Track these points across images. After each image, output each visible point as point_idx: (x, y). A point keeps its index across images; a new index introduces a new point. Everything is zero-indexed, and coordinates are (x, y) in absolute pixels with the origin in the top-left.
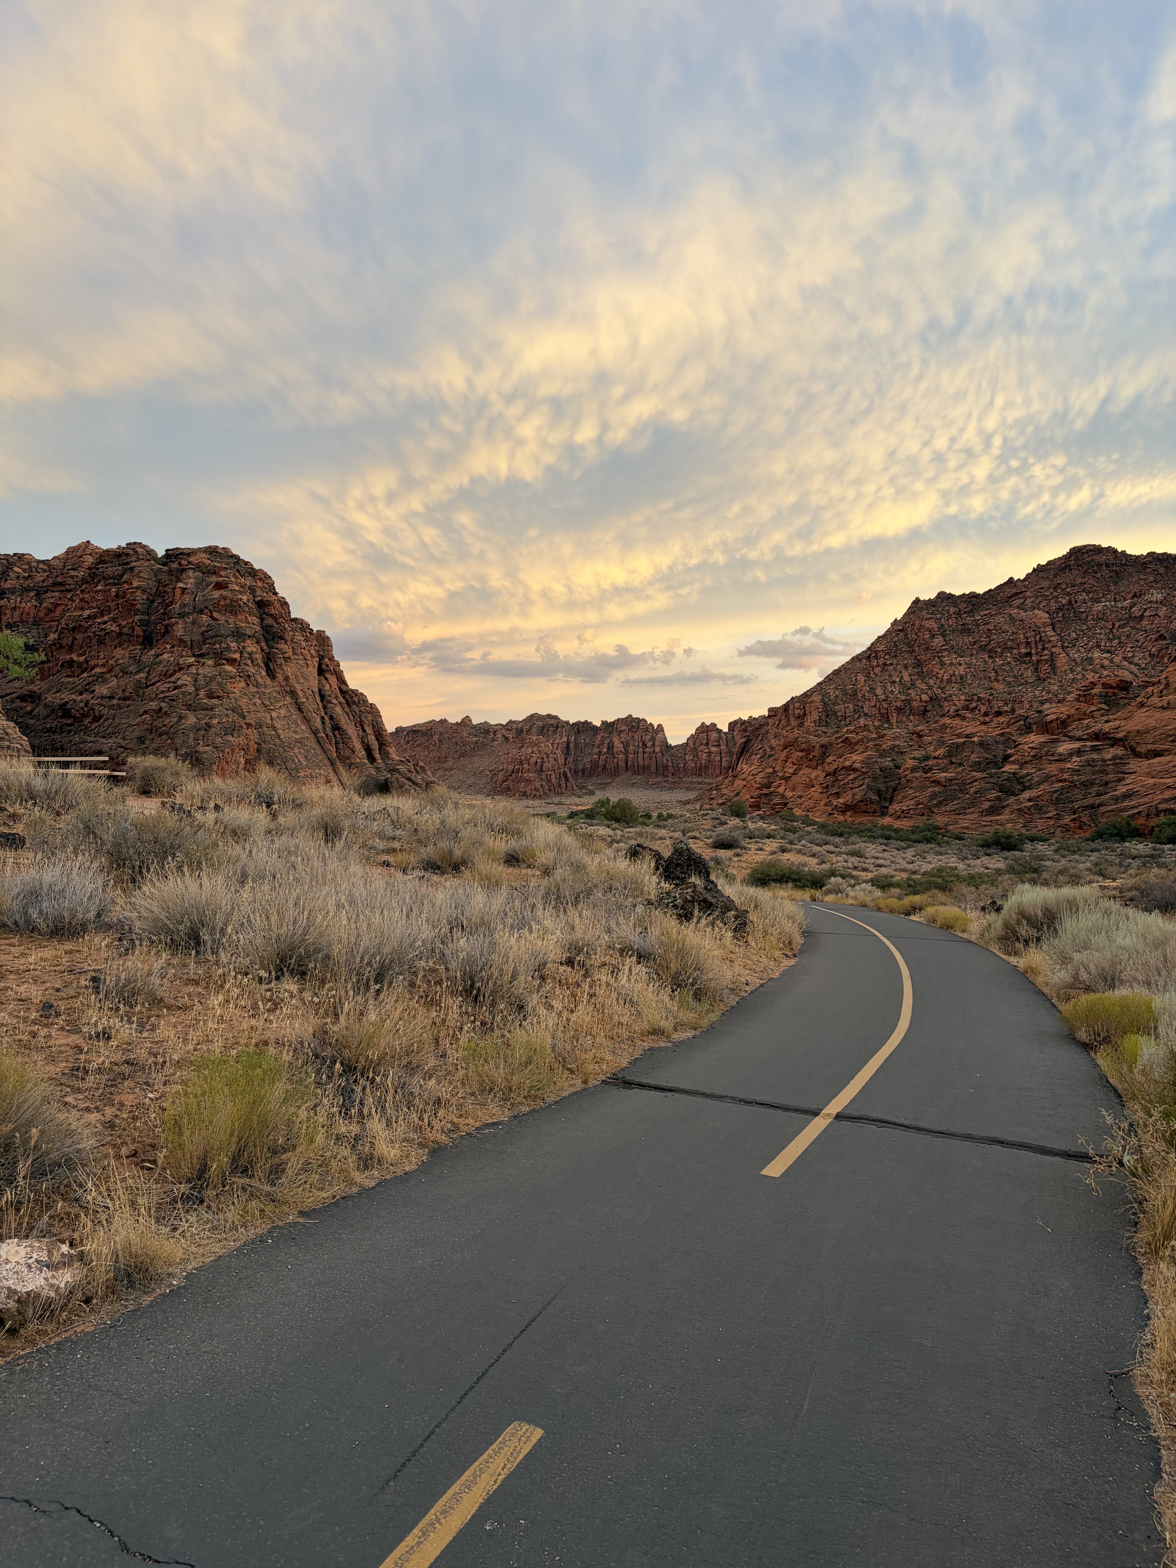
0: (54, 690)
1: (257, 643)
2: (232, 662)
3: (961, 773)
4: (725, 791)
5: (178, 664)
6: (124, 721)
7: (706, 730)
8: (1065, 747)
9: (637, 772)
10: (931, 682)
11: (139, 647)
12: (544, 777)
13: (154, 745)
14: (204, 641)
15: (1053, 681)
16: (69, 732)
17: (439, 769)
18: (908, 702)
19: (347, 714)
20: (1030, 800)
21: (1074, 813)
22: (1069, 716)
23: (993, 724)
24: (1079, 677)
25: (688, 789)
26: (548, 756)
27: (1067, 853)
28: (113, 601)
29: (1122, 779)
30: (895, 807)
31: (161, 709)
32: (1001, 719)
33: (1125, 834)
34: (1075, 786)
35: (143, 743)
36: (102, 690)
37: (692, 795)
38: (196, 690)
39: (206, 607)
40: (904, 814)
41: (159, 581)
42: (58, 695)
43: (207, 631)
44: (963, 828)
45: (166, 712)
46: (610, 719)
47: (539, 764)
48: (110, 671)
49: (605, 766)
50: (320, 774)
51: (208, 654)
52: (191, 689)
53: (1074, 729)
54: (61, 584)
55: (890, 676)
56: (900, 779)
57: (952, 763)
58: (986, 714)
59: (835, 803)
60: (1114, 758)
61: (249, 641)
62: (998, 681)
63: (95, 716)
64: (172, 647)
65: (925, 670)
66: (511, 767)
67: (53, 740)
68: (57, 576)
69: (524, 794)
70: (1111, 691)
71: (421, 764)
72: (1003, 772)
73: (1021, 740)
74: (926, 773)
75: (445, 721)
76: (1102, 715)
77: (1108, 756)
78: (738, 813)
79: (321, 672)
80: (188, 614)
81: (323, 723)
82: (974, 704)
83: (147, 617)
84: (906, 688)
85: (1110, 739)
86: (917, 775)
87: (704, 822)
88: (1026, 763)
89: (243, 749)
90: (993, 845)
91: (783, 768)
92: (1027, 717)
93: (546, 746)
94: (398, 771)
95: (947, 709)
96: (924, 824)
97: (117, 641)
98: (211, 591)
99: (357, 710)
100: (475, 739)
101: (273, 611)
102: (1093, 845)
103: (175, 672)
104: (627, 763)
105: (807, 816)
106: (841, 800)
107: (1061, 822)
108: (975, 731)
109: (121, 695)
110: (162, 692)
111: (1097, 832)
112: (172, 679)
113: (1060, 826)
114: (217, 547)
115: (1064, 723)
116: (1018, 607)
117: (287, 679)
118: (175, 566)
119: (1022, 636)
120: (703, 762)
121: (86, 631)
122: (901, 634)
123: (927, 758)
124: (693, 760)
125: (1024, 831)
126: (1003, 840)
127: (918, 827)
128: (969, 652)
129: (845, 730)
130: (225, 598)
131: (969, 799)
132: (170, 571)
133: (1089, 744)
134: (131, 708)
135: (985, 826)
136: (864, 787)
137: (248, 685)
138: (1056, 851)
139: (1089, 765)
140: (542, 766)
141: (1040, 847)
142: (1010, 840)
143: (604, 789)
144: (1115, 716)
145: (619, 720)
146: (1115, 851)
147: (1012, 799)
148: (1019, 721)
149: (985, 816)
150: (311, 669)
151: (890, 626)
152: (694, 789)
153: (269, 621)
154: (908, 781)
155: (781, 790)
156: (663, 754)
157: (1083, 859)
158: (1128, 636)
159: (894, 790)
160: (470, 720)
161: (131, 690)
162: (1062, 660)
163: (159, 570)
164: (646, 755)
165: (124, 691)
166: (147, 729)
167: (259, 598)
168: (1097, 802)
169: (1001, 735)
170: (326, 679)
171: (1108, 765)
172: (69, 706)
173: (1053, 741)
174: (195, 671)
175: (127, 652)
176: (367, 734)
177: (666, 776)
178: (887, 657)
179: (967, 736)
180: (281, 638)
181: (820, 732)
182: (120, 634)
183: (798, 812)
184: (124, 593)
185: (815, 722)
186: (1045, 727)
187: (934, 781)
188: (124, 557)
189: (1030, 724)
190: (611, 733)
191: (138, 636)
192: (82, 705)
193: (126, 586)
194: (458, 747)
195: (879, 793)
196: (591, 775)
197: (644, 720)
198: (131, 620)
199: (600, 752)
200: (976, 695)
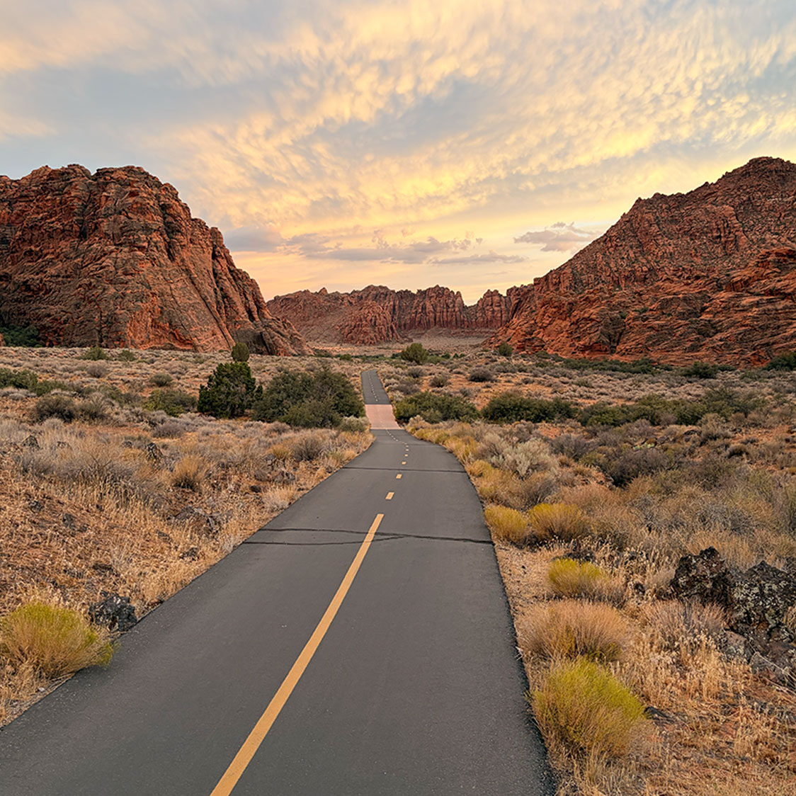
0: (19, 272)
1: (161, 235)
2: (141, 248)
3: (669, 321)
4: (501, 337)
5: (104, 251)
6: (66, 293)
7: (490, 295)
8: (747, 301)
9: (442, 326)
10: (650, 258)
11: (77, 239)
12: (377, 330)
13: (86, 310)
14: (122, 234)
15: (736, 256)
16: (30, 301)
17: (304, 325)
18: (633, 272)
19: (234, 286)
20: (721, 340)
21: (754, 350)
22: (750, 278)
23: (693, 285)
24: (756, 252)
25: (478, 337)
26: (379, 315)
27: (750, 380)
28: (58, 206)
29: (791, 324)
30: (621, 347)
31: (91, 283)
32: (699, 282)
33: (793, 365)
34: (755, 329)
35: (79, 308)
36: (52, 271)
37: (480, 341)
38: (116, 269)
39: (124, 210)
40: (628, 352)
41: (90, 192)
42: (22, 275)
43: (124, 227)
44: (671, 361)
45: (94, 286)
46: (423, 289)
47: (373, 321)
48: (57, 257)
49: (420, 322)
50: (208, 329)
51: (125, 243)
52: (112, 269)
53: (754, 287)
54: (26, 196)
55: (620, 254)
56: (625, 326)
57: (663, 314)
58: (688, 278)
59: (577, 345)
60: (784, 308)
61: (154, 234)
62: (697, 256)
63: (47, 290)
64: (100, 239)
65: (645, 249)
66: (353, 324)
67: (19, 308)
68: (23, 191)
69: (363, 342)
70: (782, 258)
71: (288, 321)
72: (701, 320)
73: (714, 296)
74: (644, 322)
75: (308, 291)
76: (775, 277)
77: (780, 307)
78: (505, 353)
79: (214, 257)
80: (111, 215)
81: (216, 293)
82: (680, 273)
83: (82, 218)
84: (631, 263)
85: (781, 294)
86: (637, 323)
87: (480, 360)
88: (718, 312)
89: (150, 312)
90: (694, 374)
91: (542, 320)
92: (718, 280)
93: (378, 308)
94: (270, 326)
95: (661, 277)
96: (642, 359)
97: (61, 236)
98: (127, 198)
99: (241, 284)
100: (329, 304)
101: (172, 212)
102: (770, 373)
103: (101, 257)
104: (435, 319)
105: (557, 354)
106: (581, 343)
107: (743, 357)
108: (680, 290)
109: (64, 274)
110: (92, 271)
111: (772, 363)
112: (99, 262)
113: (743, 359)
114: (133, 167)
115: (746, 283)
116: (711, 203)
117: (183, 260)
118: (102, 180)
119: (714, 224)
120: (489, 317)
121: (40, 229)
122: (628, 224)
123: (645, 311)
124: (482, 316)
125: (716, 363)
126: (701, 370)
127: (638, 361)
128: (677, 236)
129: (586, 292)
130: (137, 203)
131: (675, 340)
132: (98, 184)
133: (765, 298)
134: (71, 283)
135: (688, 360)
136: (599, 332)
137: (153, 265)
138: (742, 378)
139: (765, 313)
140: (375, 322)
141: (729, 375)
142: (706, 370)
143: (419, 338)
144: (785, 277)
145: (429, 289)
146: (787, 378)
147: (708, 340)
148: (713, 282)
149: (688, 352)
150: (206, 254)
151: (620, 218)
152: (483, 337)
153: (170, 219)
154: (631, 327)
155: (540, 336)
156: (461, 313)
157: (763, 384)
158: (791, 223)
159: (621, 334)
160: (326, 291)
161: (71, 271)
162: (743, 240)
163: (90, 184)
164: (449, 314)
165: (66, 271)
166: (81, 298)
167: (163, 203)
168: (771, 341)
169: (699, 293)
170: (218, 261)
171: (780, 313)
172: (29, 283)
173: (739, 296)
174: (115, 256)
175: (68, 243)
176: (249, 301)
177: (463, 328)
178: (618, 240)
179: (674, 294)
180: (178, 231)
181: (568, 294)
182: (63, 231)
183: (550, 352)
184: (66, 200)
185: (567, 287)
186: (732, 286)
187: (650, 327)
188: (66, 175)
189: (721, 284)
190: (424, 298)
191: (76, 232)
192: (38, 282)
193: (67, 196)
194: (317, 310)
195: (609, 336)
196: (410, 328)
197: (447, 289)
198: (70, 220)
199: (416, 312)
200: (681, 266)
